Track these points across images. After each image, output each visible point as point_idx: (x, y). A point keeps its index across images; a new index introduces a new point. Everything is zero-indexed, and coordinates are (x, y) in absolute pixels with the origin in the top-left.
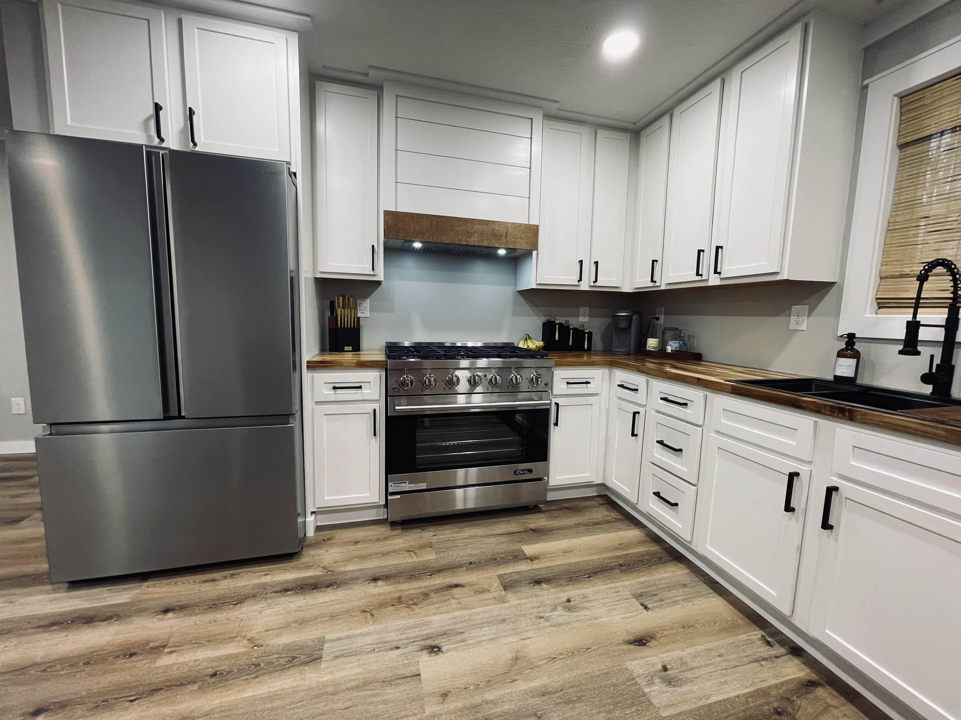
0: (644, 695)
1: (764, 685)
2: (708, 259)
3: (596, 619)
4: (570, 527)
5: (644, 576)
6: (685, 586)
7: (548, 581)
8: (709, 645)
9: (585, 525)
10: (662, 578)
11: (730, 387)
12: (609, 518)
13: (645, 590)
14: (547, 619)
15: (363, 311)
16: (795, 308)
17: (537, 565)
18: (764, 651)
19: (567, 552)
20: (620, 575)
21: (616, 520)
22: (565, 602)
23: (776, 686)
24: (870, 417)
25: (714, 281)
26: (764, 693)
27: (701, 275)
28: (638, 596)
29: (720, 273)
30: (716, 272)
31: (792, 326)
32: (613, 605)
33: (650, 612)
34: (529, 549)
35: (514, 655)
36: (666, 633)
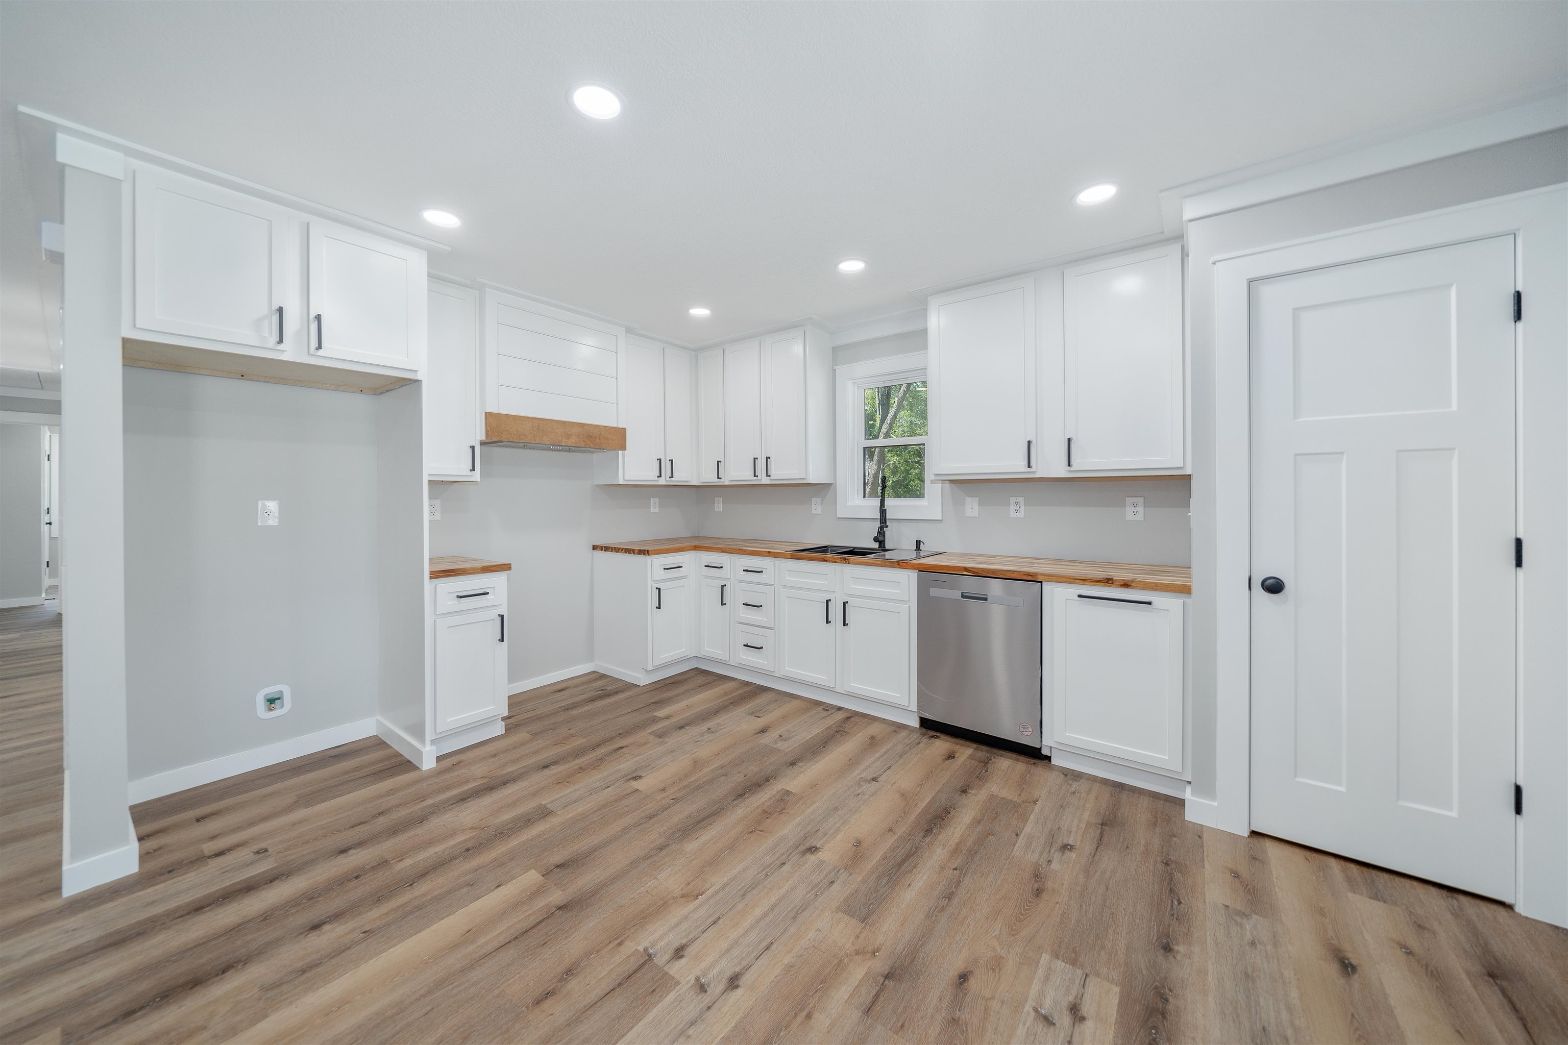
0: (775, 748)
1: (828, 725)
2: (761, 465)
3: (732, 731)
4: (682, 694)
5: (750, 704)
6: (776, 701)
7: (688, 724)
8: (799, 721)
9: (692, 689)
10: (761, 702)
11: (790, 555)
12: (708, 681)
13: (754, 710)
14: (702, 741)
15: (433, 513)
16: (814, 500)
17: (673, 720)
18: (825, 714)
19: (689, 707)
20: (734, 708)
21: (715, 681)
22: (707, 731)
23: (834, 724)
24: (855, 561)
25: (765, 481)
26: (829, 728)
27: (757, 476)
28: (751, 714)
29: (770, 476)
30: (767, 475)
31: (813, 512)
32: (738, 722)
33: (762, 718)
34: (660, 713)
35: (693, 761)
36: (775, 723)
